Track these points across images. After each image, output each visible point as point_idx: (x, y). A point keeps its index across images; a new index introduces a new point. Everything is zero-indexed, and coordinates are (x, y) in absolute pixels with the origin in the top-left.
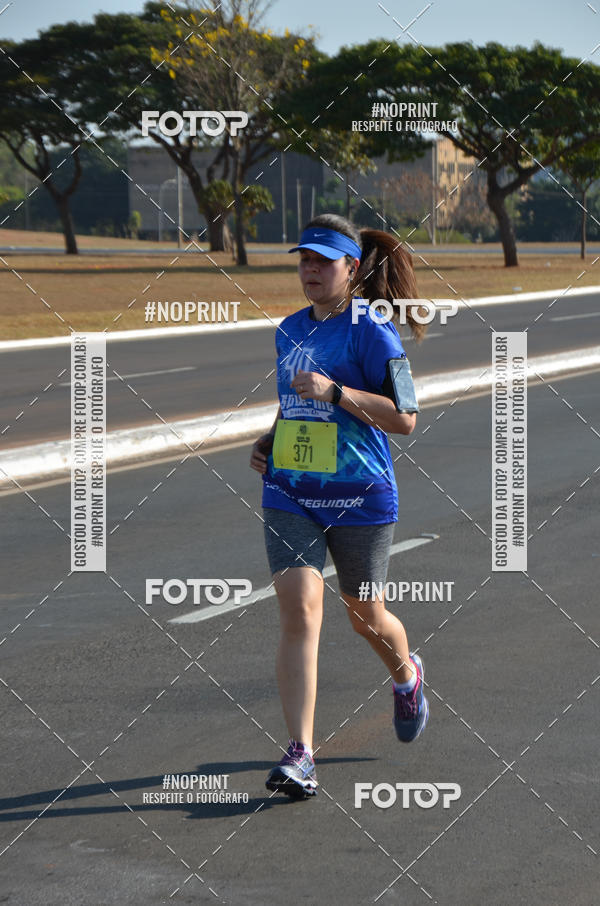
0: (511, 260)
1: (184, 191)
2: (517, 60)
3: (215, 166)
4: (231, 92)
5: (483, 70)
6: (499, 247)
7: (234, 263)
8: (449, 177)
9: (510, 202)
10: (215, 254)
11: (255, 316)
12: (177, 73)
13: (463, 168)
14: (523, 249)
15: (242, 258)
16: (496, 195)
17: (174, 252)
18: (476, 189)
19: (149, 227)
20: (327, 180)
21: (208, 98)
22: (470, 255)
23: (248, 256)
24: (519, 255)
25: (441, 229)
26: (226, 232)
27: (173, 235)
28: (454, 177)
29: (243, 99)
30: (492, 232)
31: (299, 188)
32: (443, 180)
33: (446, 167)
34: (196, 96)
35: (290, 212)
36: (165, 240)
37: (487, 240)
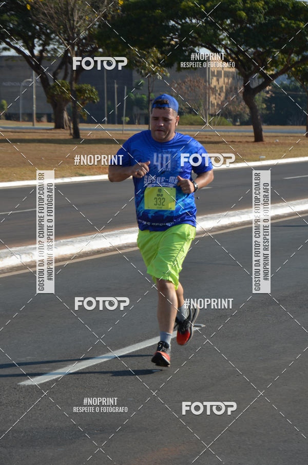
0: (258, 138)
1: (37, 87)
2: (263, 3)
3: (59, 71)
4: (69, 20)
5: (240, 10)
6: (251, 128)
7: (71, 137)
8: (218, 80)
9: (258, 98)
10: (58, 131)
11: (85, 173)
12: (32, 7)
13: (227, 75)
14: (266, 129)
15: (76, 134)
16: (249, 94)
17: (30, 129)
18: (236, 89)
19: (12, 111)
20: (135, 81)
21: (54, 24)
22: (231, 134)
23: (80, 132)
24: (264, 134)
25: (211, 115)
26: (66, 116)
27: (29, 117)
28: (221, 80)
29: (78, 25)
30: (247, 118)
31: (116, 86)
32: (214, 82)
33: (216, 74)
34: (45, 23)
35: (109, 103)
36: (24, 120)
37: (243, 123)
